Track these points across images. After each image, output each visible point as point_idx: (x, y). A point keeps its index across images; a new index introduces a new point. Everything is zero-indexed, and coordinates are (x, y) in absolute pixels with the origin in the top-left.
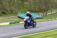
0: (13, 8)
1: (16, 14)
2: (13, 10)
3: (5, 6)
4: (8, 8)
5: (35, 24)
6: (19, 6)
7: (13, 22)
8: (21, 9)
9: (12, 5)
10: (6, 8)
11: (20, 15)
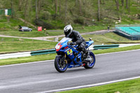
0: (103, 10)
1: (109, 24)
2: (101, 15)
3: (84, 4)
4: (91, 11)
5: (90, 59)
6: (117, 5)
7: (103, 45)
8: (121, 12)
9: (101, 3)
10: (87, 11)
11: (118, 28)
